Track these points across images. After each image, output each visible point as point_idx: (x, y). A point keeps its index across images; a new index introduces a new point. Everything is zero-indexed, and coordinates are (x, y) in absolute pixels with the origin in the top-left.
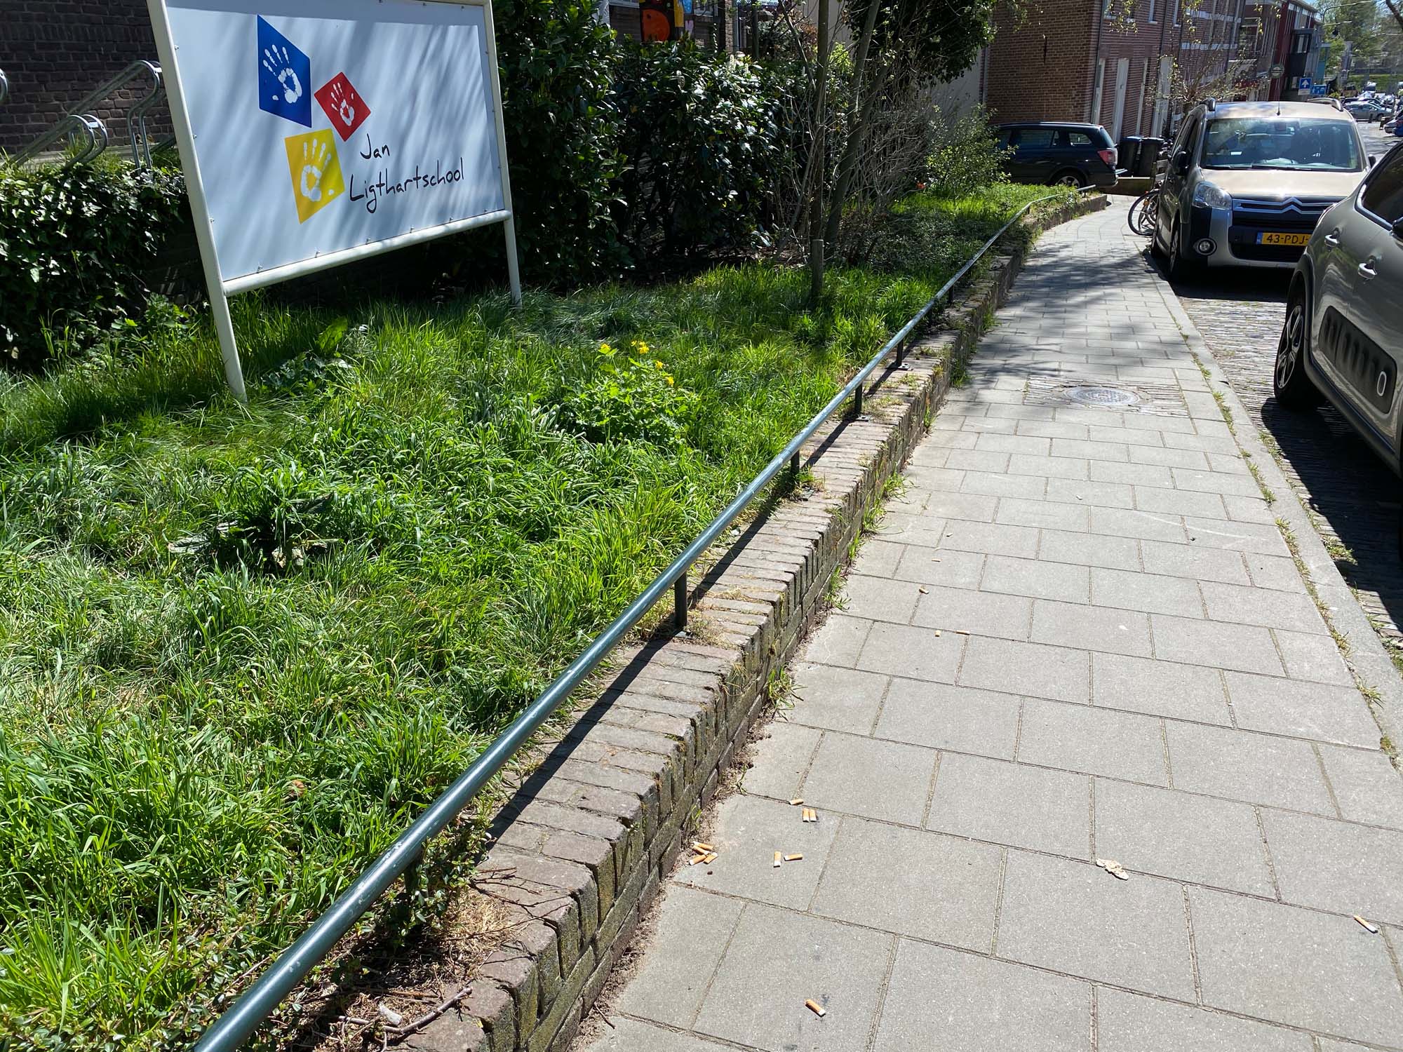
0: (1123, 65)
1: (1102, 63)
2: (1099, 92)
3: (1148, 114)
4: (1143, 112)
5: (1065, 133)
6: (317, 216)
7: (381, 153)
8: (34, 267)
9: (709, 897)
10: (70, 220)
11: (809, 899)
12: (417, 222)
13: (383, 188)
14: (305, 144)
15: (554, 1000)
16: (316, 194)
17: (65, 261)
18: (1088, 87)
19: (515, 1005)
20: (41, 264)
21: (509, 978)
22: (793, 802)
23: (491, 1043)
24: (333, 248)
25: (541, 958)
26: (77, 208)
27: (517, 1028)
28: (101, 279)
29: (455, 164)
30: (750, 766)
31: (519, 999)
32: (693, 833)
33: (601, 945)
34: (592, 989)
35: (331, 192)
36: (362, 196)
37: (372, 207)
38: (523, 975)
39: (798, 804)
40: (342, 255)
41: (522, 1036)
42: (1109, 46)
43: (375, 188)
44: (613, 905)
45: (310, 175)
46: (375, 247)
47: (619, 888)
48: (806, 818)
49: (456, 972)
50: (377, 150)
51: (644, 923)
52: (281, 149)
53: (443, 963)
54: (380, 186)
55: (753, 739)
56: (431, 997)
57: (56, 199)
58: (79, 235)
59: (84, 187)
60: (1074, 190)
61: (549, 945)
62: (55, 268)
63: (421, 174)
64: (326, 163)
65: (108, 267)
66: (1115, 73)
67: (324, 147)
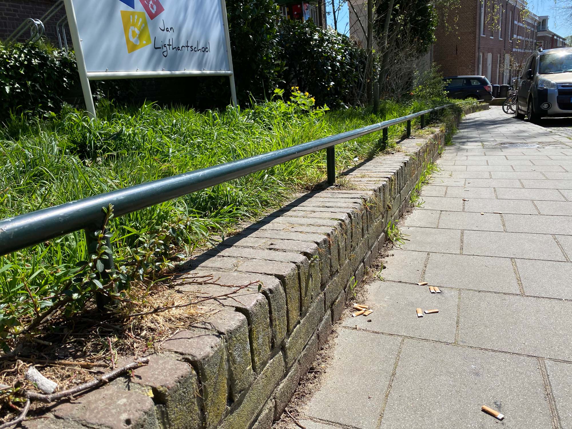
0: (490, 56)
1: (481, 54)
2: (481, 66)
3: (501, 77)
4: (499, 76)
5: (469, 80)
6: (137, 52)
7: (169, 30)
8: (7, 86)
9: (372, 336)
10: (26, 66)
11: (454, 336)
12: (188, 67)
13: (171, 47)
14: (131, 16)
15: (246, 390)
16: (137, 41)
17: (23, 85)
18: (476, 64)
19: (199, 381)
20: (10, 84)
21: (193, 352)
22: (420, 284)
23: (164, 417)
24: (146, 68)
25: (231, 338)
26: (30, 61)
27: (203, 409)
28: (42, 97)
29: (206, 44)
30: (384, 268)
31: (204, 375)
32: (353, 299)
33: (290, 354)
34: (283, 394)
35: (144, 42)
36: (160, 48)
37: (165, 54)
38: (208, 349)
39: (424, 285)
40: (150, 72)
41: (208, 421)
42: (484, 48)
43: (167, 46)
44: (299, 323)
45: (133, 32)
46: (168, 73)
47: (303, 309)
48: (432, 291)
49: (135, 345)
50: (167, 28)
51: (323, 351)
52: (118, 15)
53: (121, 335)
54: (169, 45)
55: (382, 256)
56: (100, 366)
57: (20, 56)
58: (30, 74)
59: (33, 52)
60: (475, 100)
61: (240, 327)
62: (17, 88)
63: (190, 45)
64: (142, 28)
65: (44, 91)
66: (487, 59)
67: (141, 20)
